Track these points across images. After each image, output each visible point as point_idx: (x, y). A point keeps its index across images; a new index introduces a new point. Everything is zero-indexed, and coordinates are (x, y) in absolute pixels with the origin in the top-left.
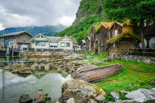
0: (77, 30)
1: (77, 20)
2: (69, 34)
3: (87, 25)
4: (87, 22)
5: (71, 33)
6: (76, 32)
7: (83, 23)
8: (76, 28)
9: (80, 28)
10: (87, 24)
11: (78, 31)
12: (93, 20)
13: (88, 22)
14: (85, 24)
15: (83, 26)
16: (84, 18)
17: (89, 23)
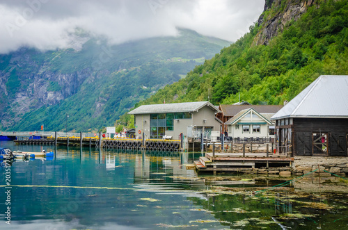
0: (278, 65)
1: (270, 17)
2: (248, 81)
3: (319, 42)
4: (317, 26)
5: (255, 76)
6: (274, 72)
7: (299, 31)
8: (275, 56)
9: (290, 54)
10: (318, 36)
11: (284, 68)
12: (340, 17)
13: (322, 30)
14: (308, 35)
15: (300, 46)
16: (302, 10)
17: (325, 33)
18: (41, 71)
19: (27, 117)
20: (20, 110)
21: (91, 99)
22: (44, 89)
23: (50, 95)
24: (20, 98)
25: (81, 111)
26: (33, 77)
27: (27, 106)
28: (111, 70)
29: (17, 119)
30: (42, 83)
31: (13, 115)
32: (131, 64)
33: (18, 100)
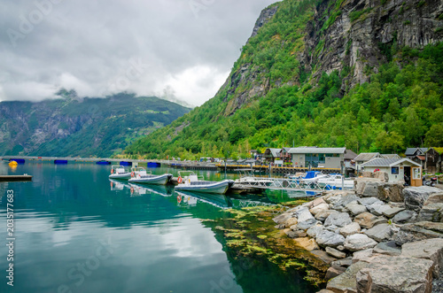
16: (261, 89)
18: (54, 115)
19: (43, 146)
20: (38, 141)
21: (90, 135)
22: (55, 127)
23: (60, 131)
24: (38, 133)
25: (83, 143)
26: (48, 119)
27: (43, 138)
28: (105, 116)
29: (35, 147)
30: (54, 123)
31: (32, 144)
32: (119, 113)
33: (36, 134)
